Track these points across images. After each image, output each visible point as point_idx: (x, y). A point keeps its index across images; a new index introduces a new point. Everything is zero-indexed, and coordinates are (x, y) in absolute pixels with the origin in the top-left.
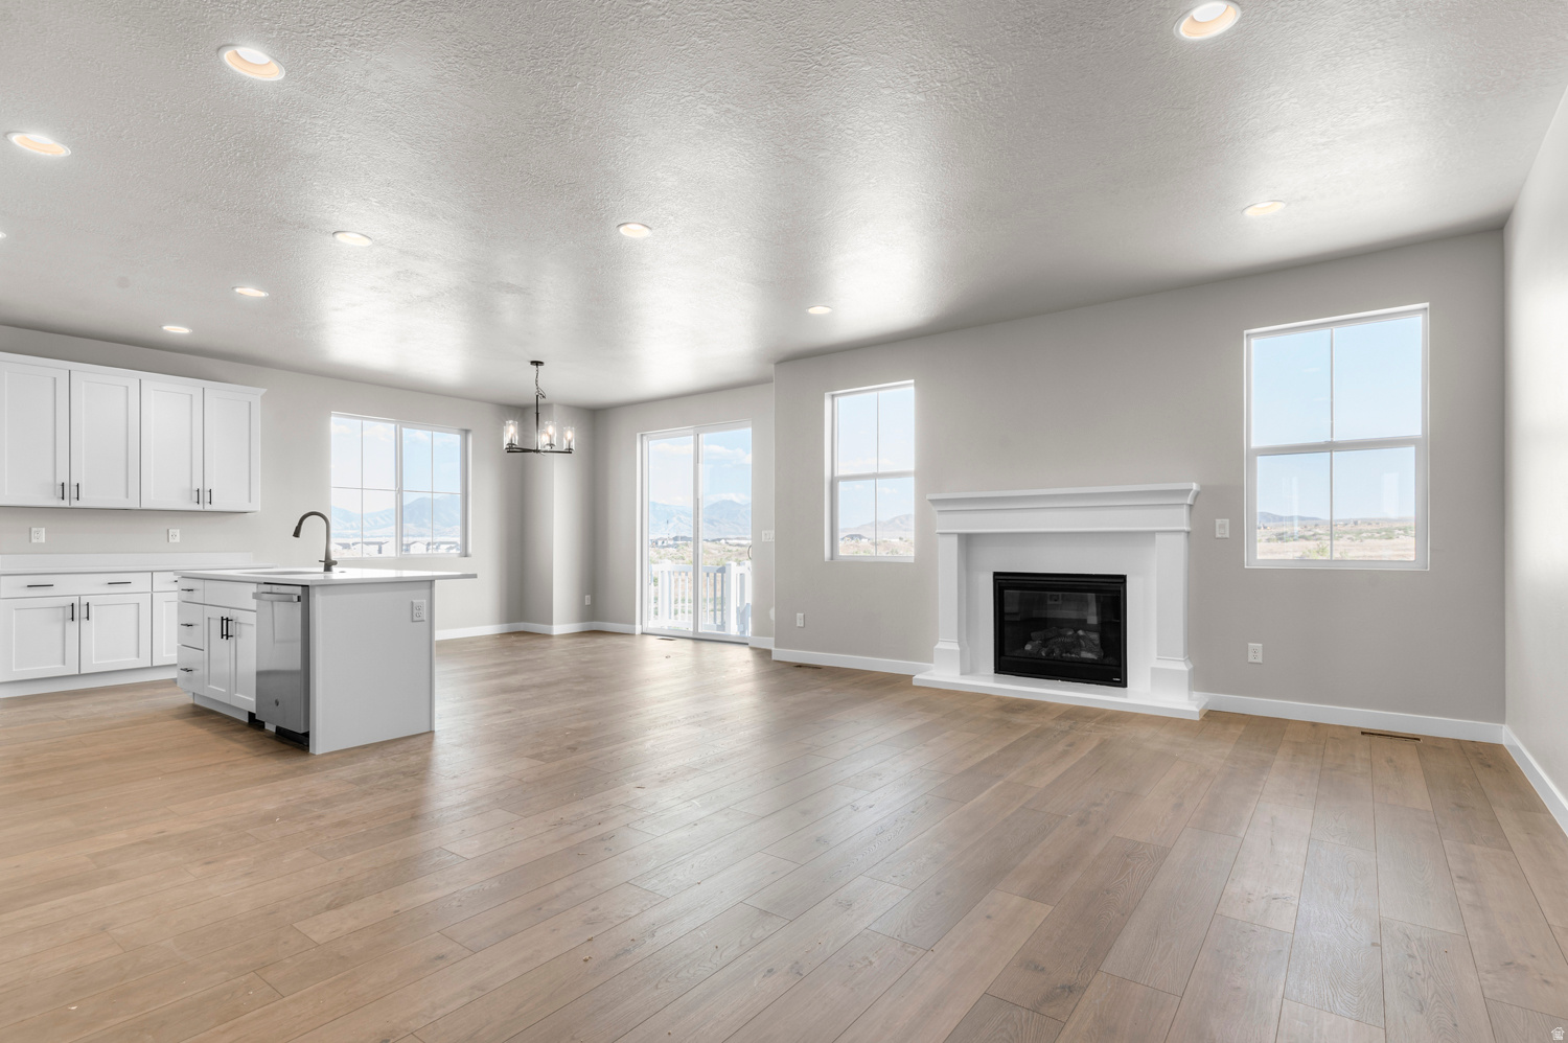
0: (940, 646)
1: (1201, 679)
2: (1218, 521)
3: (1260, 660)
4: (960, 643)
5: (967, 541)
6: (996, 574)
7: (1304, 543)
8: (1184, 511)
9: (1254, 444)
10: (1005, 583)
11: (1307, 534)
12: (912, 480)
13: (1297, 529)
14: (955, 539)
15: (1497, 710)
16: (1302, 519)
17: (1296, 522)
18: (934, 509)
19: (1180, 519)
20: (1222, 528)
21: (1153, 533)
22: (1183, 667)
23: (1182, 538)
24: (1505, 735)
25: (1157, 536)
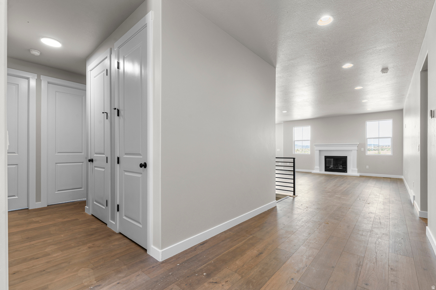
0: (315, 167)
1: (359, 171)
2: (362, 148)
3: (368, 168)
4: (319, 167)
5: (320, 151)
6: (325, 156)
7: (374, 151)
8: (357, 147)
9: (367, 137)
10: (326, 158)
11: (375, 149)
12: (309, 141)
13: (373, 147)
14: (318, 151)
15: (402, 174)
16: (374, 145)
17: (373, 146)
18: (315, 146)
19: (356, 148)
20: (362, 149)
21: (352, 150)
22: (357, 169)
23: (356, 151)
24: (402, 177)
25: (353, 151)
